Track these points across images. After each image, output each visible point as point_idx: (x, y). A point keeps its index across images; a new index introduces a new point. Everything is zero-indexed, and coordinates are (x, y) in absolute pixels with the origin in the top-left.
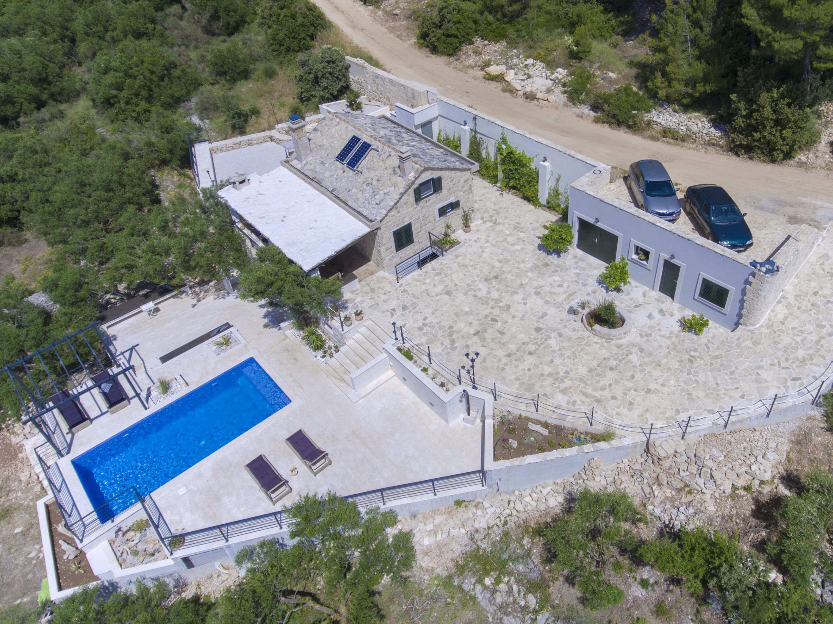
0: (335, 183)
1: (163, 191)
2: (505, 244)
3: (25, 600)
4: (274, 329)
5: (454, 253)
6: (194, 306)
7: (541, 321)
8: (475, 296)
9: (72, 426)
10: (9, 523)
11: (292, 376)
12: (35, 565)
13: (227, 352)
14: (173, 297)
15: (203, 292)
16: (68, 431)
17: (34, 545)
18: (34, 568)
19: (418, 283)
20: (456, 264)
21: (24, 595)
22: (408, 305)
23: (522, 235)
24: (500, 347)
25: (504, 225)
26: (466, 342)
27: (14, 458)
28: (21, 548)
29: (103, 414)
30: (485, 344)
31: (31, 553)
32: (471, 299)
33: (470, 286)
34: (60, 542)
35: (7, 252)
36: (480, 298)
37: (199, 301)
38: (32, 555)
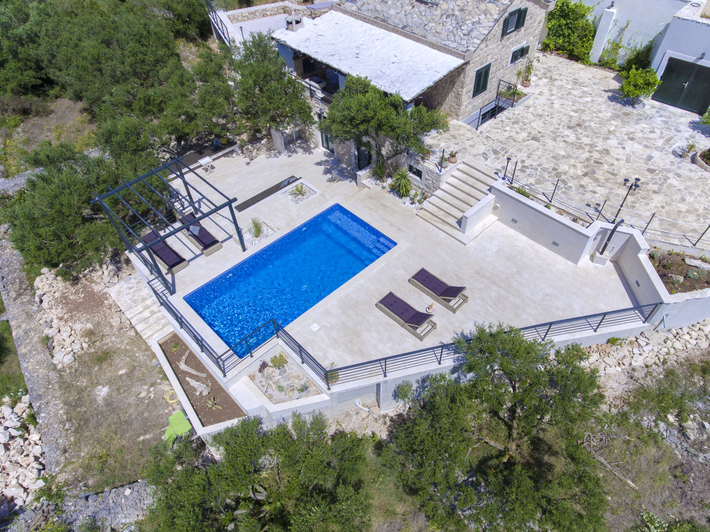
0: (404, 20)
1: (184, 60)
2: (571, 96)
3: (148, 437)
4: (345, 182)
5: (522, 105)
6: (248, 164)
7: (649, 163)
8: (565, 141)
9: (171, 267)
10: (111, 365)
11: (387, 221)
12: (148, 405)
13: (304, 201)
14: (224, 155)
15: (256, 150)
16: (166, 272)
17: (141, 386)
18: (148, 406)
19: (499, 131)
20: (529, 114)
21: (146, 432)
22: (498, 150)
23: (585, 89)
24: (619, 187)
25: (562, 80)
26: (579, 182)
27: (100, 305)
28: (129, 389)
29: (197, 256)
30: (600, 184)
31: (141, 393)
32: (563, 145)
33: (556, 133)
34: (187, 379)
35: (36, 122)
36: (572, 144)
37: (252, 159)
38: (143, 395)
